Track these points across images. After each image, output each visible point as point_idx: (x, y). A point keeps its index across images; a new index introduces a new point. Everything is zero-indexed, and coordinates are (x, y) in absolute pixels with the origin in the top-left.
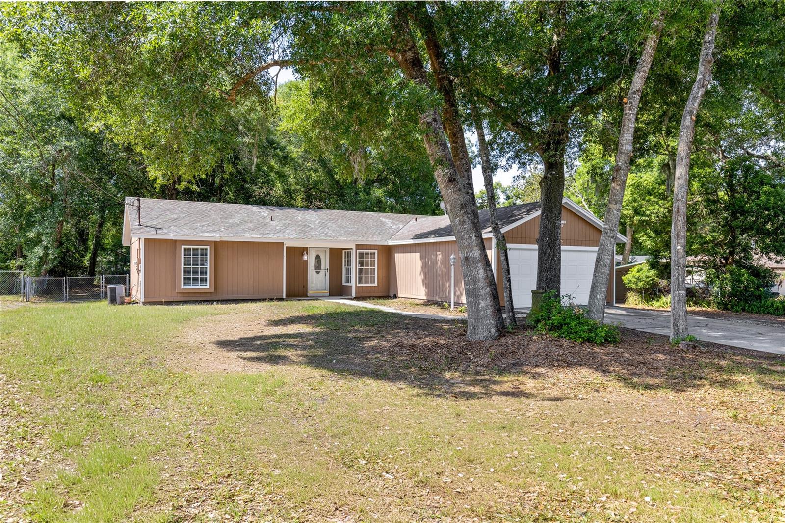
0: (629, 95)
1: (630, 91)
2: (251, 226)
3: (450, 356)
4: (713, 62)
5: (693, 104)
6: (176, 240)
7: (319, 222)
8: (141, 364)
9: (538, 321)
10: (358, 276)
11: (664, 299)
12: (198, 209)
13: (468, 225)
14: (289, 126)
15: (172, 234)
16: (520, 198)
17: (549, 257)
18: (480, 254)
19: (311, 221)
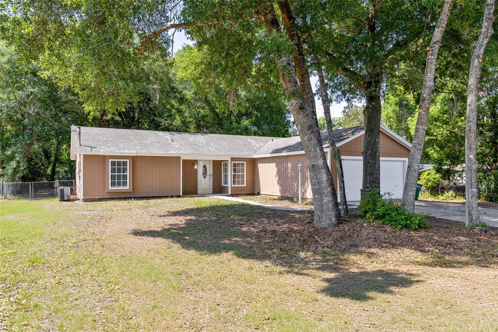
0: (431, 45)
1: (432, 42)
2: (158, 145)
3: (302, 239)
4: (494, 19)
5: (480, 50)
6: (105, 156)
7: (206, 142)
8: (71, 247)
9: (366, 212)
10: (232, 180)
11: (446, 194)
12: (121, 134)
13: (314, 141)
14: (184, 75)
15: (102, 151)
16: (341, 126)
17: (371, 165)
18: (323, 163)
19: (200, 142)
